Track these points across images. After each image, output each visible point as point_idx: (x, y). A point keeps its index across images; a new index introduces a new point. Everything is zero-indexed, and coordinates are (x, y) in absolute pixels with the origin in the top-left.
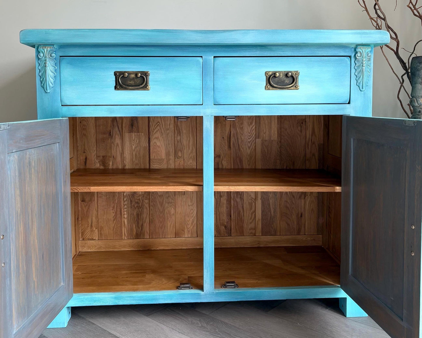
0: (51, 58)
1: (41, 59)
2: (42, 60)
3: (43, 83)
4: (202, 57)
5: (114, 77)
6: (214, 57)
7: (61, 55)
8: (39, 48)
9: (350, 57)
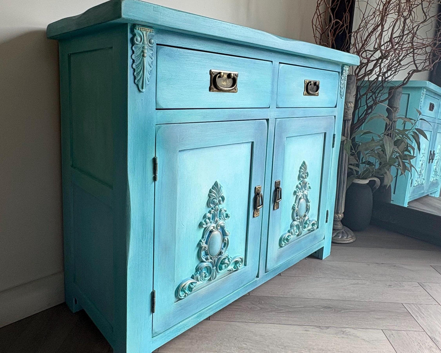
1: (137, 44)
2: (137, 47)
4: (272, 62)
5: (210, 76)
6: (280, 63)
8: (136, 29)
9: (339, 72)
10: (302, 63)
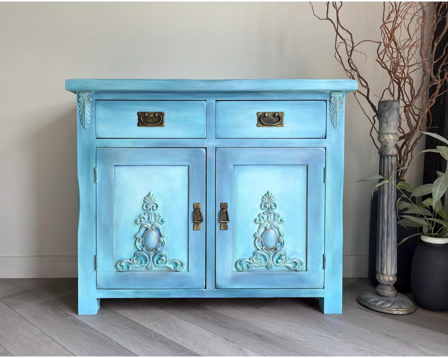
0: (89, 101)
1: (81, 102)
3: (82, 120)
4: (206, 101)
5: (137, 116)
6: (216, 101)
7: (96, 99)
8: (80, 94)
9: (326, 101)
10: (251, 97)
